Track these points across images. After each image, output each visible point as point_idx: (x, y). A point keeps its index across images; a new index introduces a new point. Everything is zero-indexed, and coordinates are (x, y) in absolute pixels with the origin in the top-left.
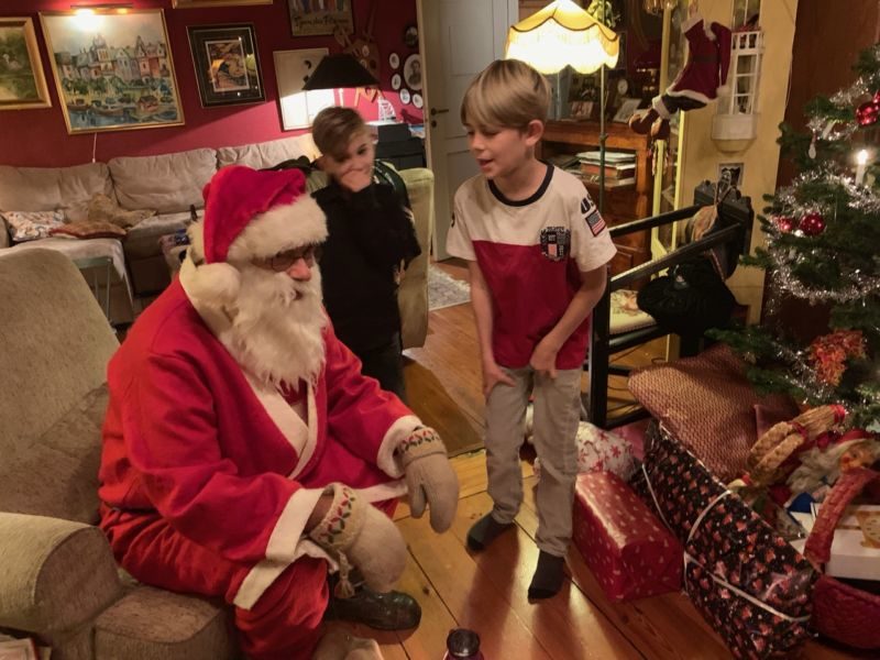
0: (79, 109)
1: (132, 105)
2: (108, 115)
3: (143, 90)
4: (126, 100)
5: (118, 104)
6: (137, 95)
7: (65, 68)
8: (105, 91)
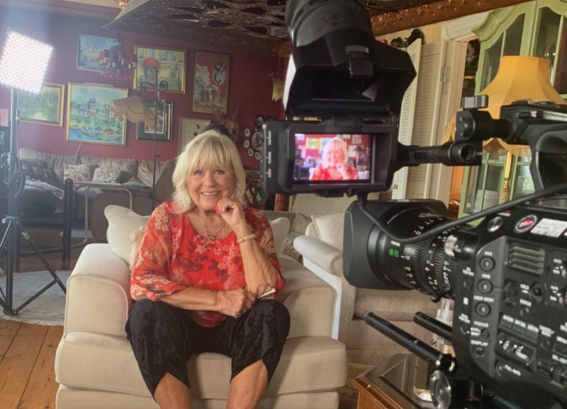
0: (74, 130)
1: (101, 132)
2: (87, 135)
3: (108, 126)
4: (99, 129)
5: (94, 130)
6: (104, 127)
7: (73, 109)
8: (89, 123)
